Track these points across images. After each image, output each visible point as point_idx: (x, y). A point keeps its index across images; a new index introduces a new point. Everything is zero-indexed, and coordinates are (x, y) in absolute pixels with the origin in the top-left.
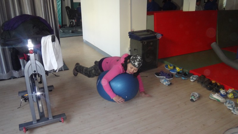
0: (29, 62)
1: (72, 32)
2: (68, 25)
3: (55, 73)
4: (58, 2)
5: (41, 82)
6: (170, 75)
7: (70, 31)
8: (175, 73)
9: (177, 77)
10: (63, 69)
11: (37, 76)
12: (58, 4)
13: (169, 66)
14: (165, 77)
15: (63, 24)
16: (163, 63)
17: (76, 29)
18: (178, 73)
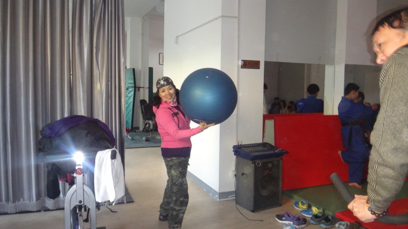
0: (74, 186)
1: (147, 140)
2: (141, 129)
3: (110, 207)
4: (129, 93)
5: (86, 220)
6: (300, 220)
7: (144, 138)
8: (311, 216)
9: (312, 224)
10: (125, 201)
11: (83, 209)
12: (129, 95)
13: (300, 203)
14: (292, 223)
15: (134, 126)
16: (291, 197)
17: (154, 136)
18: (316, 216)
